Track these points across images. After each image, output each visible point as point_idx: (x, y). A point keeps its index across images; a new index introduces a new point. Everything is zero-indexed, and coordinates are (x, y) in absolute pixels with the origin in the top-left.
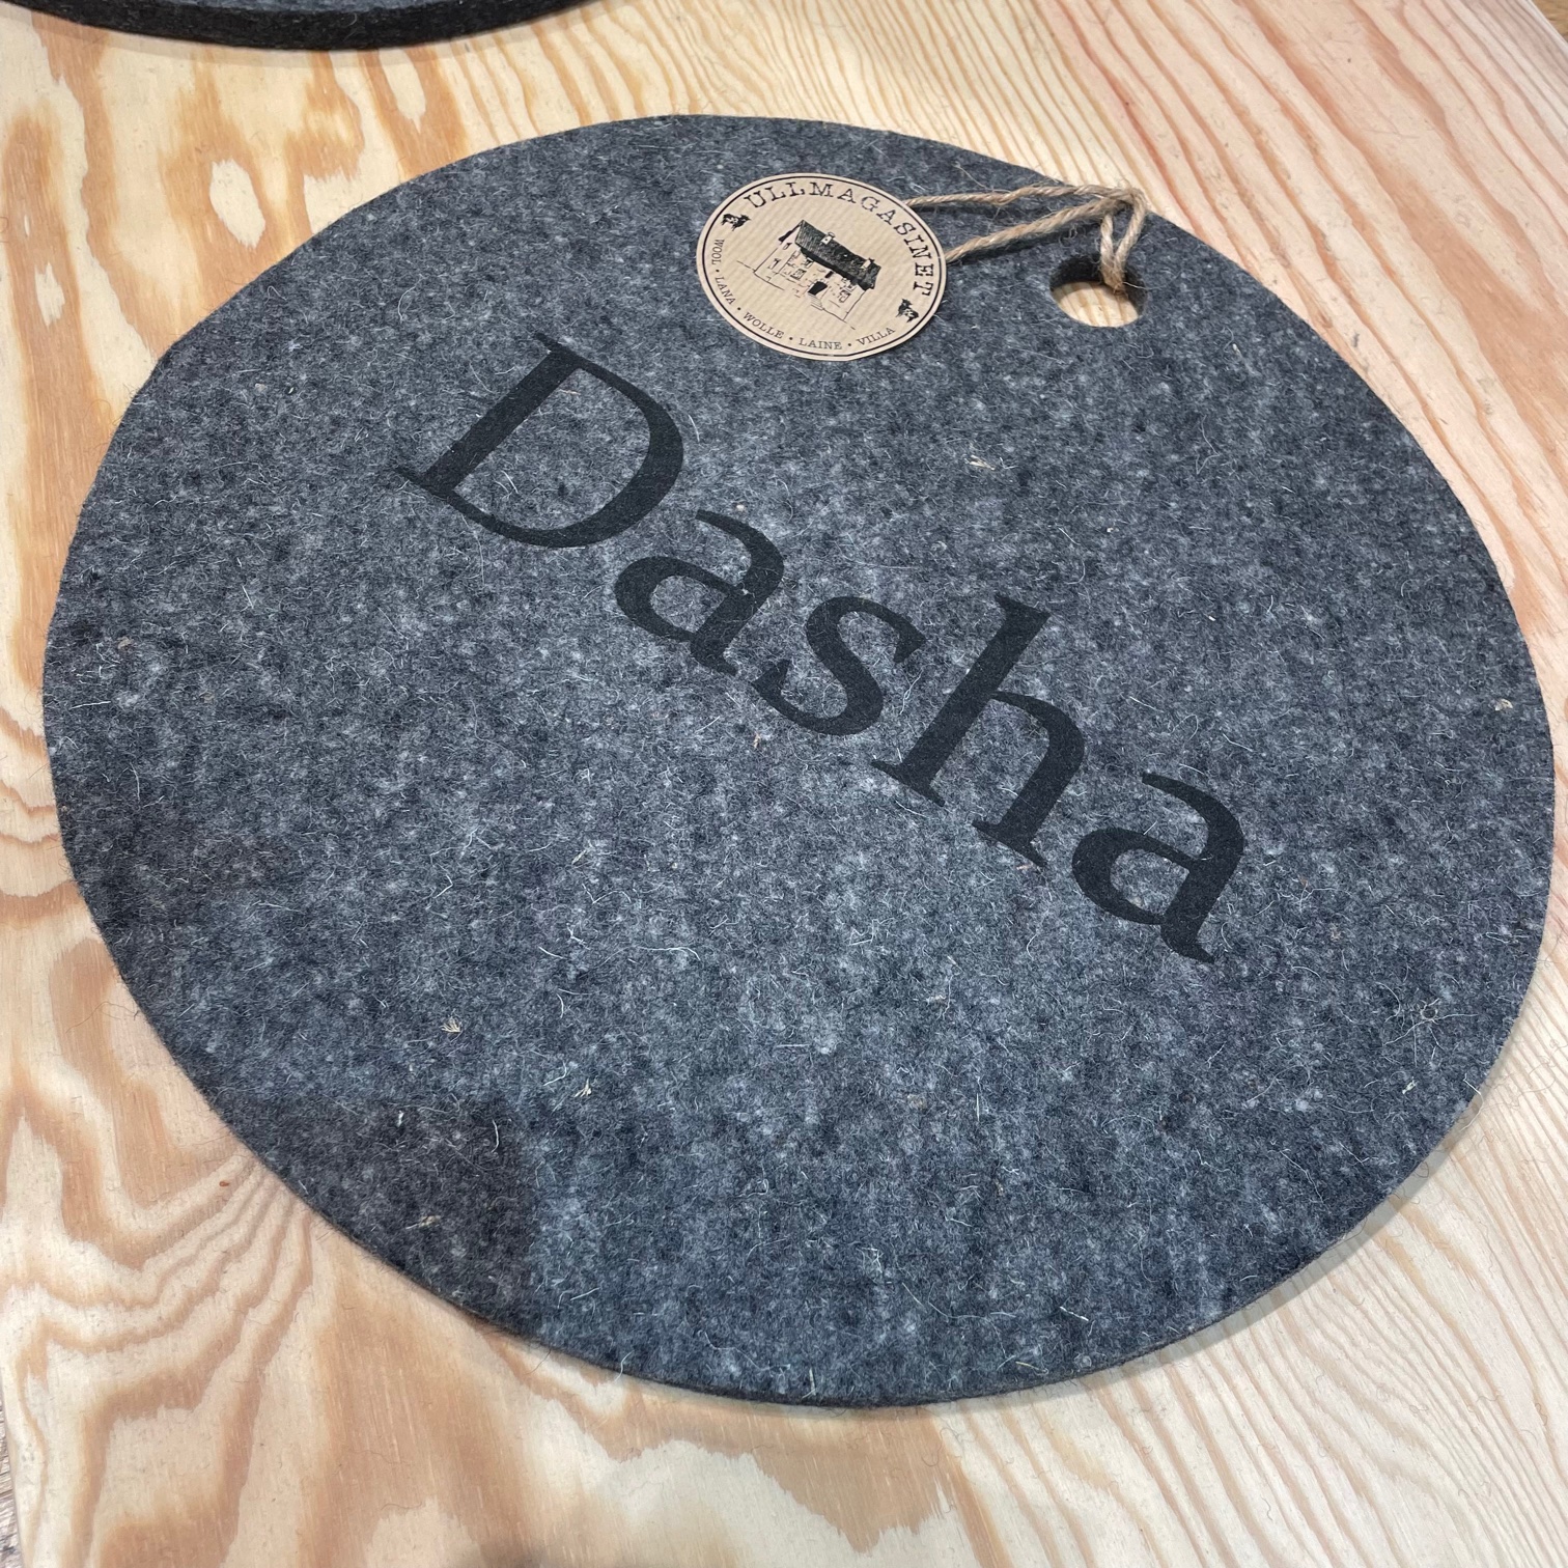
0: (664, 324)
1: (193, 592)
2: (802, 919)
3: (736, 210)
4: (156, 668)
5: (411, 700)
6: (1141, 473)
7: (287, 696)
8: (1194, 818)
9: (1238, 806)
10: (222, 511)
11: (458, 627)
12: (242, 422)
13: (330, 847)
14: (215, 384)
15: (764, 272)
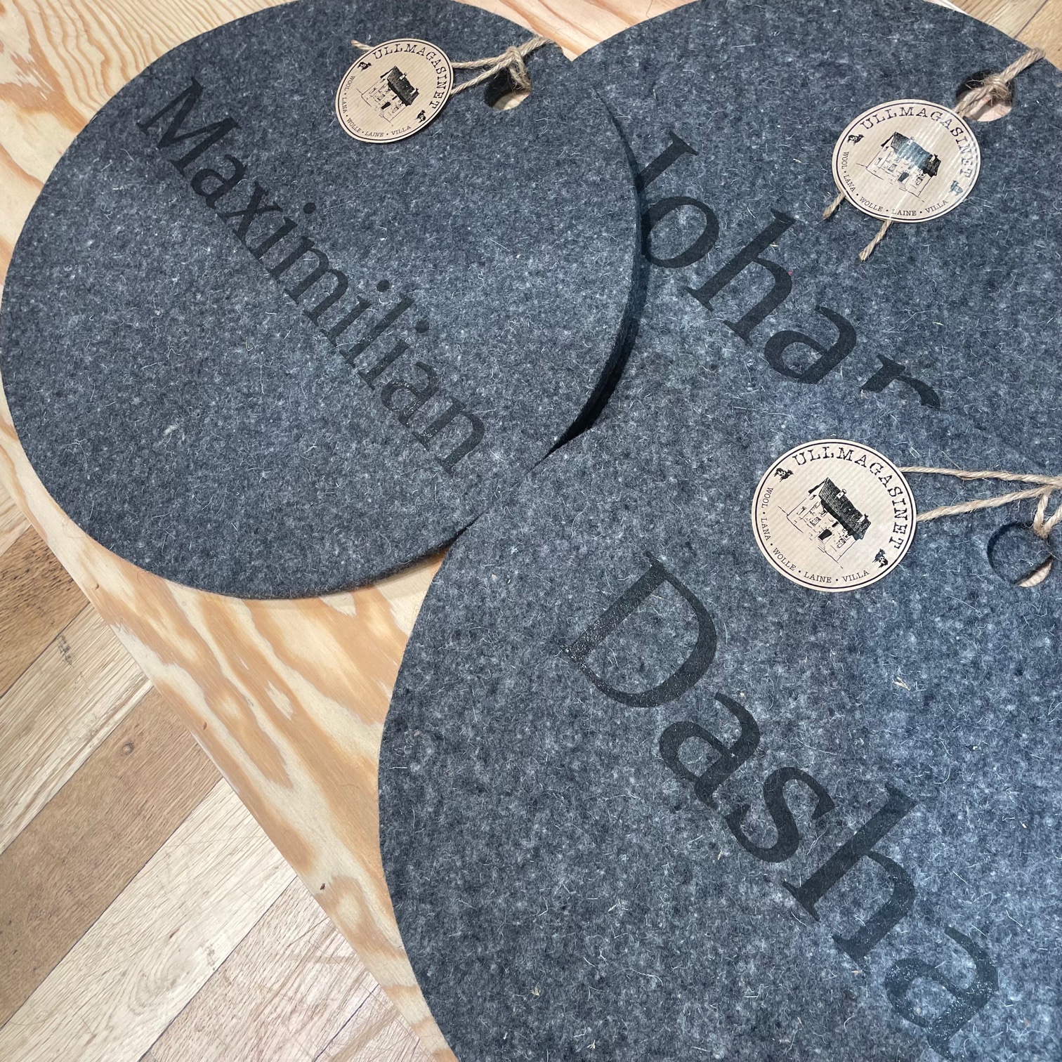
0: (723, 551)
2: (722, 974)
3: (784, 466)
4: (429, 751)
5: (545, 794)
8: (970, 964)
9: (1001, 963)
10: (468, 658)
11: (574, 750)
12: (483, 599)
14: (472, 573)
15: (793, 517)
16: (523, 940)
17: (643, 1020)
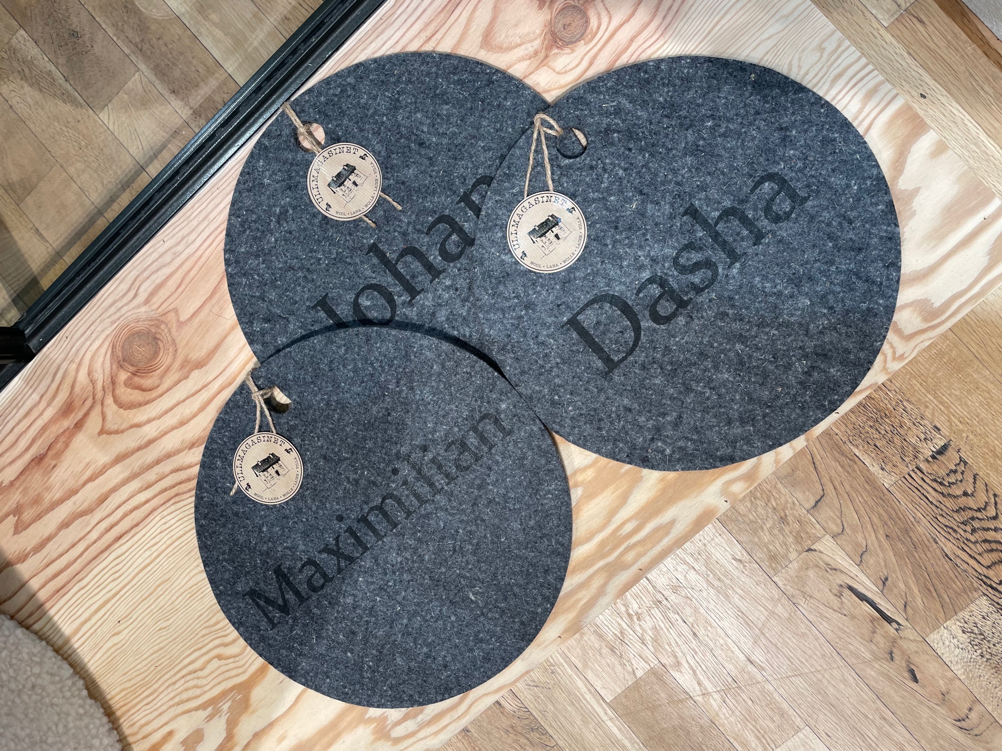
0: (563, 288)
1: (637, 433)
2: (771, 299)
3: (519, 254)
4: (660, 444)
5: (684, 384)
6: (647, 155)
7: (675, 414)
8: (767, 184)
9: (766, 170)
10: (611, 423)
11: (662, 369)
12: (581, 415)
13: (723, 410)
14: (568, 420)
15: (547, 252)
16: (755, 396)
17: (792, 338)
